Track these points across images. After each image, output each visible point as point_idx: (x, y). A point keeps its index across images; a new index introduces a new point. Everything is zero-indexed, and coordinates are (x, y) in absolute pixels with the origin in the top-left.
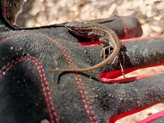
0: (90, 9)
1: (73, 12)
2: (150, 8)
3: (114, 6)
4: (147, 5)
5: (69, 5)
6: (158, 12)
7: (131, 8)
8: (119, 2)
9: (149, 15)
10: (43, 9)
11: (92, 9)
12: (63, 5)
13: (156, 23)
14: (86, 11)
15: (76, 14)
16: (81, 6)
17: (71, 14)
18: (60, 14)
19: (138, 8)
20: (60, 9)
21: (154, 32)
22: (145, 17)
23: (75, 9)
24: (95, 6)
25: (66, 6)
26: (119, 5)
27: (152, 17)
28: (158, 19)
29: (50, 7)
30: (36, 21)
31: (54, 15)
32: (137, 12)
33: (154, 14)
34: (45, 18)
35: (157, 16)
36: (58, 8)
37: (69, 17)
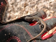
0: (28, 7)
1: (23, 9)
3: (36, 5)
4: (47, 4)
5: (21, 6)
7: (42, 5)
9: (49, 7)
10: (12, 9)
11: (29, 7)
12: (19, 7)
13: (51, 10)
14: (27, 8)
15: (24, 9)
16: (25, 7)
17: (22, 10)
18: (18, 10)
19: (45, 5)
20: (18, 8)
21: (51, 13)
22: (47, 8)
23: (23, 8)
24: (30, 6)
25: (20, 7)
26: (38, 5)
27: (50, 8)
28: (52, 8)
29: (14, 8)
30: (10, 14)
31: (16, 11)
32: (44, 7)
33: (50, 7)
34: (13, 12)
35: (51, 7)
36: (17, 8)
37: (21, 11)
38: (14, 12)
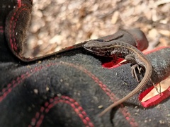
0: (91, 19)
1: (75, 24)
2: (154, 11)
3: (116, 14)
4: (151, 9)
5: (70, 17)
6: (164, 15)
7: (134, 14)
8: (122, 9)
9: (155, 19)
10: (43, 25)
11: (94, 19)
12: (64, 19)
13: (163, 27)
14: (88, 22)
15: (79, 25)
16: (83, 17)
17: (73, 27)
18: (62, 28)
19: (142, 13)
20: (61, 24)
21: (163, 36)
22: (151, 22)
23: (76, 20)
24: (97, 16)
25: (67, 19)
26: (121, 12)
27: (158, 21)
28: (165, 22)
29: (50, 22)
30: (38, 39)
31: (55, 30)
32: (142, 19)
33: (160, 18)
34: (47, 34)
35: (164, 19)
36: (59, 22)
37: (72, 31)
38: (49, 34)
